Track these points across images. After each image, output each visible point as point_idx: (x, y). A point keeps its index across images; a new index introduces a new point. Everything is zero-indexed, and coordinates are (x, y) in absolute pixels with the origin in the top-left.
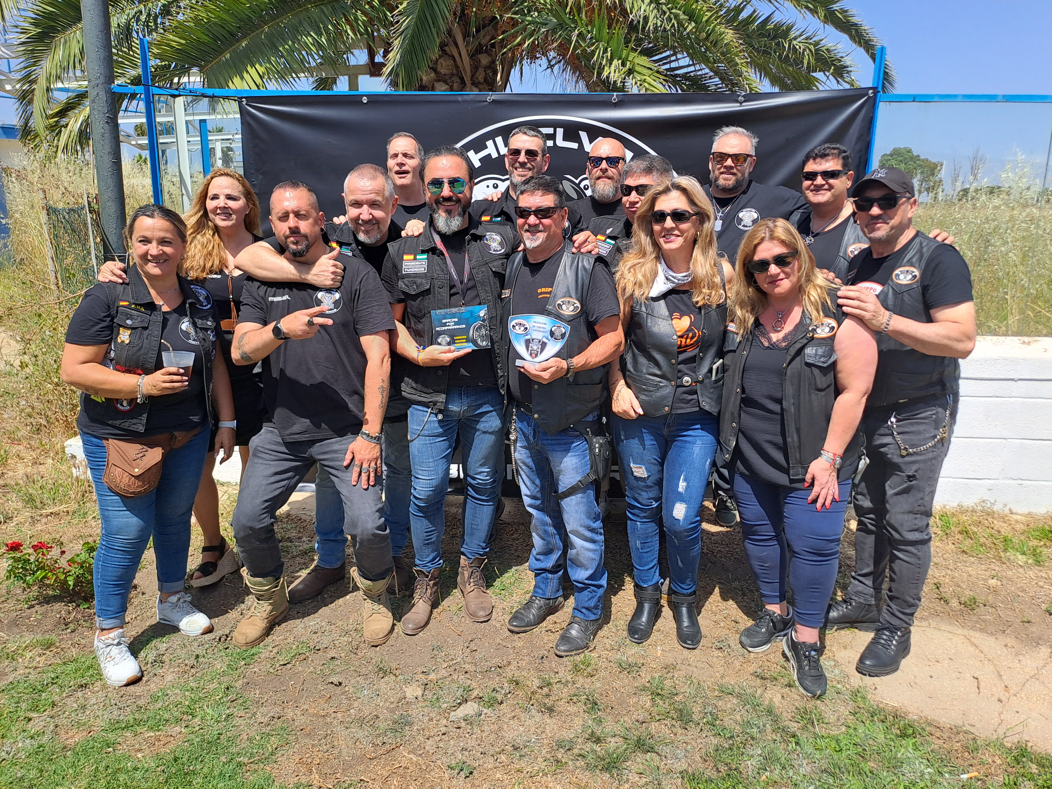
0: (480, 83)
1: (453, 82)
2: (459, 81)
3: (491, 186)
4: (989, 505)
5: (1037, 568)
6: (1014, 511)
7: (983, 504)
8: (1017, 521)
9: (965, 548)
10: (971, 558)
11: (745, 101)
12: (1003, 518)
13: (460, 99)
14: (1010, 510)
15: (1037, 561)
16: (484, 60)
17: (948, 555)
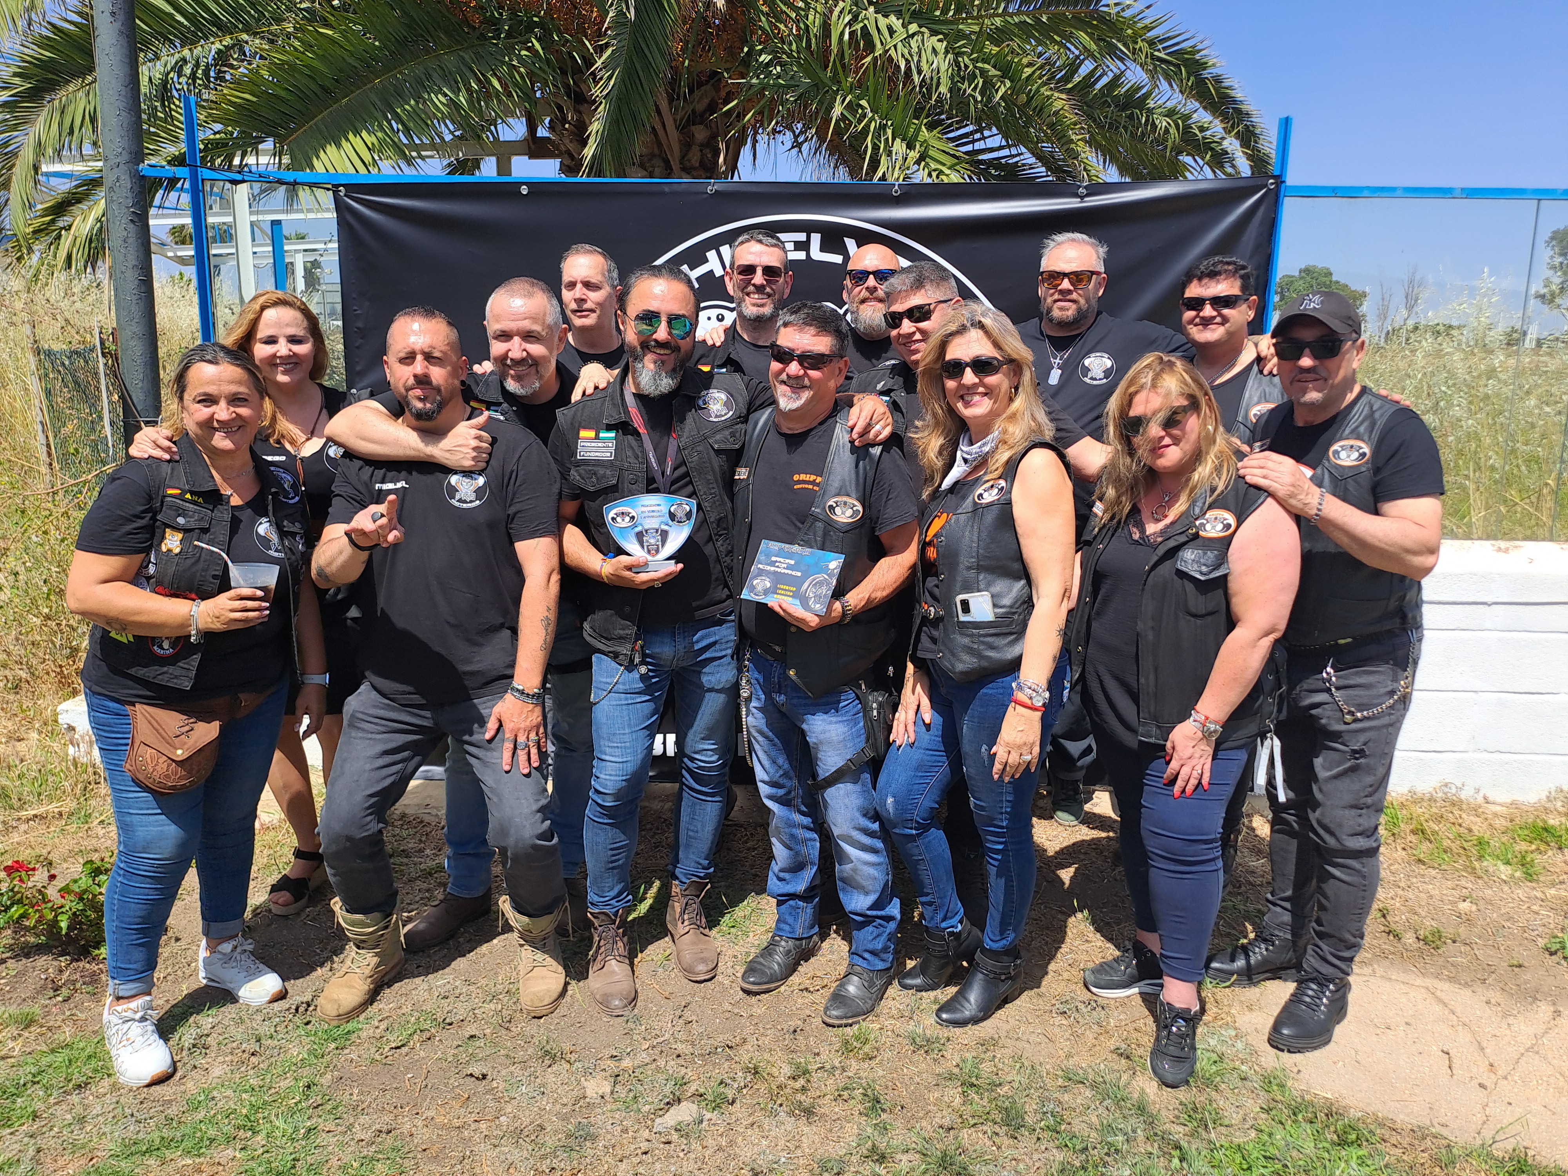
0: (695, 169)
1: (653, 166)
2: (662, 164)
3: (714, 318)
4: (1454, 791)
5: (1529, 884)
6: (1491, 799)
7: (1446, 790)
8: (1496, 815)
9: (1422, 856)
10: (1430, 870)
11: (1087, 195)
12: (1475, 810)
13: (667, 189)
14: (1485, 798)
15: (1528, 874)
16: (700, 134)
17: (1396, 866)
